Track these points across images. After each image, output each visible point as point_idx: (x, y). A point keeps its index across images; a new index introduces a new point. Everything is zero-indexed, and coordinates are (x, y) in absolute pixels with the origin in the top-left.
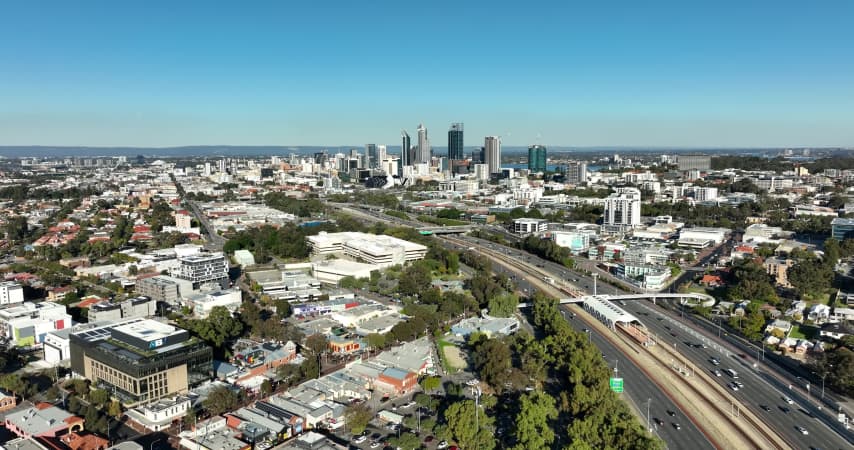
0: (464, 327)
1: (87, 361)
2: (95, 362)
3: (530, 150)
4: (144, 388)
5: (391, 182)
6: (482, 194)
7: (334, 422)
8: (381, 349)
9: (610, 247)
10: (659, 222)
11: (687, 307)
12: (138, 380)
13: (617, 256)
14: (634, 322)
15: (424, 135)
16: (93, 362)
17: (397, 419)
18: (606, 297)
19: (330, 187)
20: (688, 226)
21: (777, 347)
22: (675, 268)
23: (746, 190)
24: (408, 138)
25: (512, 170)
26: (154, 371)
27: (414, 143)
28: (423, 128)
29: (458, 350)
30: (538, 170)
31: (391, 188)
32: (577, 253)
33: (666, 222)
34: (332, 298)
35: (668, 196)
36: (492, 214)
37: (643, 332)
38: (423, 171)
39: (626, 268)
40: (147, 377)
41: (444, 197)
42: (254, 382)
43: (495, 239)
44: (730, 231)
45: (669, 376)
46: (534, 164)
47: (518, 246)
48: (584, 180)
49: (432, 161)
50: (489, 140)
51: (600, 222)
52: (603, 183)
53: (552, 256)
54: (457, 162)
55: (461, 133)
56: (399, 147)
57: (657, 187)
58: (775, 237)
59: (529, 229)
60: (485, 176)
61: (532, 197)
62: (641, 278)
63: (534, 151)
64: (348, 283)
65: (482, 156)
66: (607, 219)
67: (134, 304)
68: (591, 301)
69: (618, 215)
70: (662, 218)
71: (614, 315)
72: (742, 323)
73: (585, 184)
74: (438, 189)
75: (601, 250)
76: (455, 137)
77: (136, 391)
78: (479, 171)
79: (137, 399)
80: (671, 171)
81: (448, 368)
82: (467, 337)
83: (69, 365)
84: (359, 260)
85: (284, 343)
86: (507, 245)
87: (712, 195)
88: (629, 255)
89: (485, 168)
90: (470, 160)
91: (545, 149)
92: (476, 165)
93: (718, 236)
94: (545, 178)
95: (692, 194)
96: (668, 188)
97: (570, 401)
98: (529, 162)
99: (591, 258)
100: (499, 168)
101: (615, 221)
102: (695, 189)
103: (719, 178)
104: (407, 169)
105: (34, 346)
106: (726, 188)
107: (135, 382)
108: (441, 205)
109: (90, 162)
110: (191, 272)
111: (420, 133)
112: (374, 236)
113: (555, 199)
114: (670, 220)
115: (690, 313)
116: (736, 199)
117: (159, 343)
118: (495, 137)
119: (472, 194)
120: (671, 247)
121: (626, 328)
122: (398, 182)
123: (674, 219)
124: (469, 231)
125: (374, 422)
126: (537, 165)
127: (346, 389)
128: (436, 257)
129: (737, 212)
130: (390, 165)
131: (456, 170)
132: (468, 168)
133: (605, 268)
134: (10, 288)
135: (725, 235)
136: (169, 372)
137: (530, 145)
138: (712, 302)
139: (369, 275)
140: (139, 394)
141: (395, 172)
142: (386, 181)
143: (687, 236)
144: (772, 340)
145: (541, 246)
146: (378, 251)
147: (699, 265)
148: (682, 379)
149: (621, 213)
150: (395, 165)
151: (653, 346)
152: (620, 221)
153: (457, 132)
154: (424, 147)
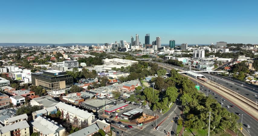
0: (149, 78)
1: (36, 80)
2: (39, 80)
4: (52, 86)
5: (127, 50)
6: (155, 53)
7: (109, 96)
8: (123, 82)
9: (195, 62)
10: (211, 57)
11: (219, 74)
12: (51, 83)
13: (197, 64)
14: (202, 77)
15: (138, 37)
17: (128, 96)
18: (194, 71)
19: (109, 51)
20: (220, 58)
21: (249, 82)
22: (216, 66)
24: (133, 38)
25: (164, 47)
26: (55, 81)
27: (135, 40)
28: (137, 35)
29: (148, 83)
30: (172, 48)
31: (128, 52)
32: (185, 64)
33: (213, 57)
34: (109, 72)
35: (213, 52)
36: (158, 56)
37: (206, 79)
38: (137, 48)
39: (200, 66)
40: (54, 83)
41: (144, 53)
42: (85, 87)
43: (159, 61)
44: (233, 59)
45: (214, 88)
46: (171, 45)
47: (166, 63)
48: (187, 49)
49: (140, 45)
50: (158, 38)
51: (192, 57)
52: (192, 50)
53: (177, 64)
54: (148, 45)
55: (149, 37)
57: (210, 50)
58: (248, 59)
59: (169, 58)
60: (156, 49)
61: (171, 52)
62: (205, 68)
63: (172, 42)
64: (114, 69)
65: (155, 43)
66: (194, 57)
68: (189, 72)
69: (198, 55)
70: (211, 56)
71: (197, 75)
72: (238, 77)
74: (142, 52)
75: (192, 62)
76: (147, 38)
77: (50, 87)
78: (154, 46)
79: (50, 89)
81: (144, 86)
82: (150, 81)
83: (31, 83)
84: (118, 64)
85: (95, 78)
86: (163, 63)
87: (227, 51)
88: (201, 63)
89: (156, 46)
90: (152, 44)
91: (175, 41)
92: (153, 46)
93: (230, 60)
94: (174, 49)
95: (221, 51)
96: (213, 50)
97: (183, 90)
99: (189, 65)
100: (160, 47)
101: (197, 57)
102: (222, 49)
104: (132, 47)
105: (21, 80)
107: (50, 84)
108: (142, 54)
110: (68, 65)
111: (136, 37)
112: (122, 59)
113: (178, 53)
114: (214, 56)
115: (222, 75)
116: (235, 52)
117: (57, 74)
118: (159, 37)
119: (152, 52)
120: (214, 62)
121: (200, 78)
122: (130, 50)
123: (215, 56)
124: (151, 60)
125: (121, 96)
126: (172, 46)
127: (113, 89)
128: (141, 64)
129: (236, 55)
130: (127, 46)
131: (147, 47)
132: (151, 47)
134: (15, 67)
135: (232, 60)
136: (60, 82)
137: (170, 40)
138: (228, 73)
139: (121, 68)
140: (51, 88)
141: (129, 47)
142: (126, 50)
144: (247, 80)
145: (173, 62)
146: (123, 62)
147: (223, 66)
148: (218, 88)
149: (198, 54)
150: (129, 46)
151: (209, 82)
152: (198, 57)
153: (148, 36)
154: (138, 41)
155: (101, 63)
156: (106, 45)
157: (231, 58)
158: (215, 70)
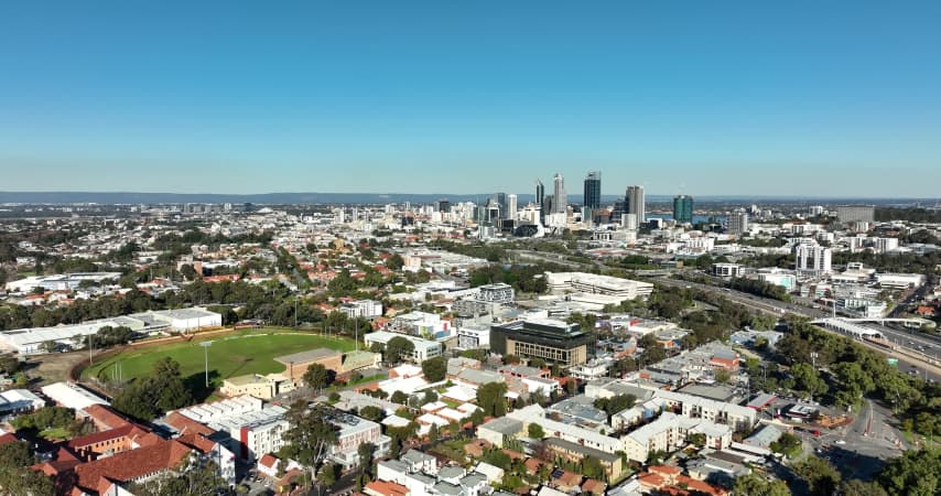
0: (739, 337)
1: (510, 342)
2: (520, 343)
3: (676, 200)
5: (541, 231)
6: (645, 244)
10: (851, 268)
11: (912, 328)
13: (828, 294)
14: (877, 336)
15: (560, 185)
16: (517, 344)
18: (844, 319)
20: (880, 272)
22: (888, 301)
23: (925, 241)
24: (542, 187)
25: (660, 221)
27: (549, 191)
28: (560, 178)
29: (746, 350)
30: (684, 220)
31: (544, 237)
32: (789, 291)
33: (858, 268)
35: (845, 246)
36: (679, 260)
37: (887, 342)
38: (558, 220)
39: (846, 301)
41: (609, 246)
43: (702, 281)
44: (924, 276)
46: (680, 215)
47: (728, 285)
48: (745, 230)
49: (568, 211)
51: (792, 267)
52: (767, 234)
53: (770, 293)
55: (599, 182)
56: (533, 196)
57: (830, 237)
59: (730, 273)
60: (633, 224)
62: (863, 309)
63: (680, 201)
65: (625, 206)
66: (799, 266)
67: (481, 315)
69: (811, 262)
70: (853, 264)
71: (858, 330)
73: (747, 234)
74: (592, 239)
75: (813, 289)
76: (592, 186)
77: (564, 357)
78: (626, 218)
80: (835, 223)
81: (751, 359)
83: (488, 348)
84: (602, 293)
86: (716, 285)
87: (892, 245)
88: (840, 293)
89: (632, 218)
90: (610, 210)
91: (691, 200)
92: (623, 216)
93: (916, 280)
94: (701, 229)
95: (872, 244)
96: (842, 239)
98: (675, 212)
99: (803, 296)
100: (645, 218)
101: (808, 267)
102: (875, 239)
103: (890, 230)
104: (548, 219)
106: (905, 239)
108: (617, 253)
109: (199, 208)
110: (493, 297)
111: (557, 182)
113: (731, 248)
114: (861, 267)
115: (922, 332)
116: (919, 249)
118: (641, 187)
119: (635, 243)
120: (875, 287)
121: (870, 338)
122: (548, 231)
123: (865, 266)
124: (670, 274)
126: (684, 216)
128: (667, 292)
129: (926, 260)
131: (598, 221)
132: (611, 217)
133: (823, 302)
135: (922, 280)
136: (579, 348)
138: (934, 325)
139: (619, 304)
141: (537, 222)
142: (537, 231)
143: (885, 279)
145: (757, 286)
148: (933, 364)
149: (813, 259)
150: (537, 214)
151: (899, 348)
152: (812, 267)
153: (594, 181)
154: (560, 195)
155: (542, 287)
156: (445, 206)
157: (917, 272)
158: (890, 316)
